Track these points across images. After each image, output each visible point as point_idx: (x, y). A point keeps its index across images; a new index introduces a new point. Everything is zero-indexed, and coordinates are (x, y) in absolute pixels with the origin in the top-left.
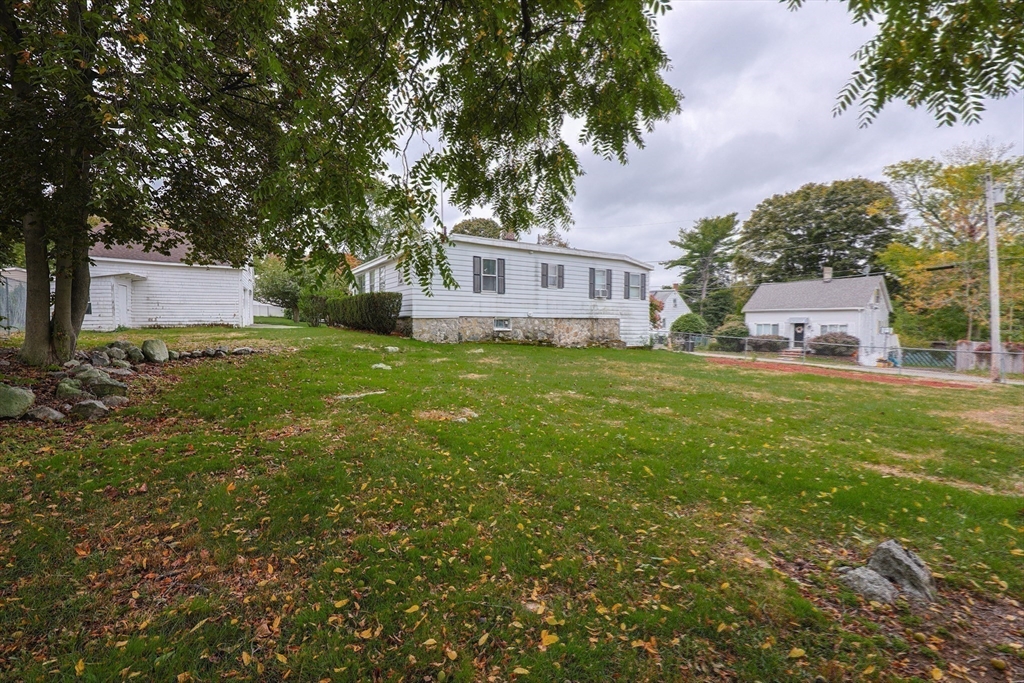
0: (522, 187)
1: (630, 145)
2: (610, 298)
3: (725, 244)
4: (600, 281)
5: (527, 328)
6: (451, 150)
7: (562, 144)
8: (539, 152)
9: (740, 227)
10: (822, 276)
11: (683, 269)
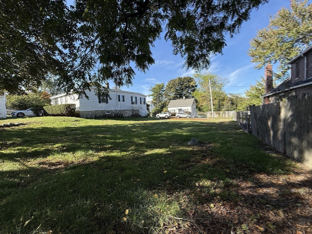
0: (120, 76)
1: (146, 70)
2: (136, 104)
3: (162, 91)
4: (134, 100)
5: (115, 113)
6: (103, 66)
7: (130, 67)
8: (125, 68)
9: (165, 86)
10: (183, 98)
11: (152, 97)
